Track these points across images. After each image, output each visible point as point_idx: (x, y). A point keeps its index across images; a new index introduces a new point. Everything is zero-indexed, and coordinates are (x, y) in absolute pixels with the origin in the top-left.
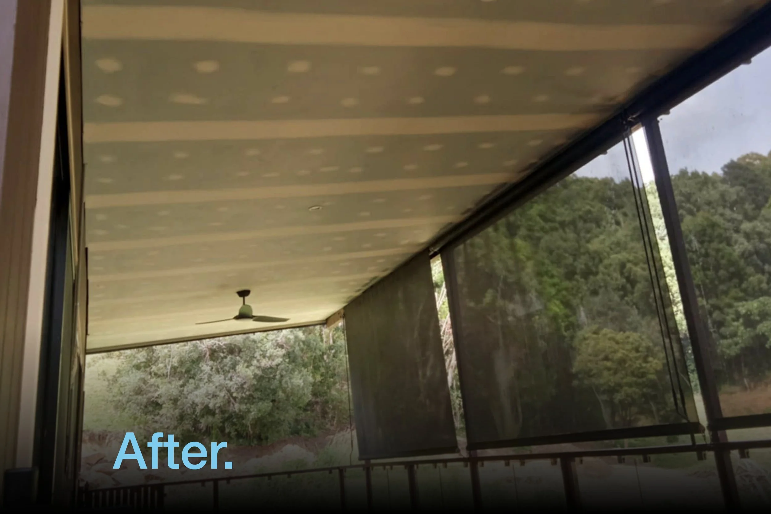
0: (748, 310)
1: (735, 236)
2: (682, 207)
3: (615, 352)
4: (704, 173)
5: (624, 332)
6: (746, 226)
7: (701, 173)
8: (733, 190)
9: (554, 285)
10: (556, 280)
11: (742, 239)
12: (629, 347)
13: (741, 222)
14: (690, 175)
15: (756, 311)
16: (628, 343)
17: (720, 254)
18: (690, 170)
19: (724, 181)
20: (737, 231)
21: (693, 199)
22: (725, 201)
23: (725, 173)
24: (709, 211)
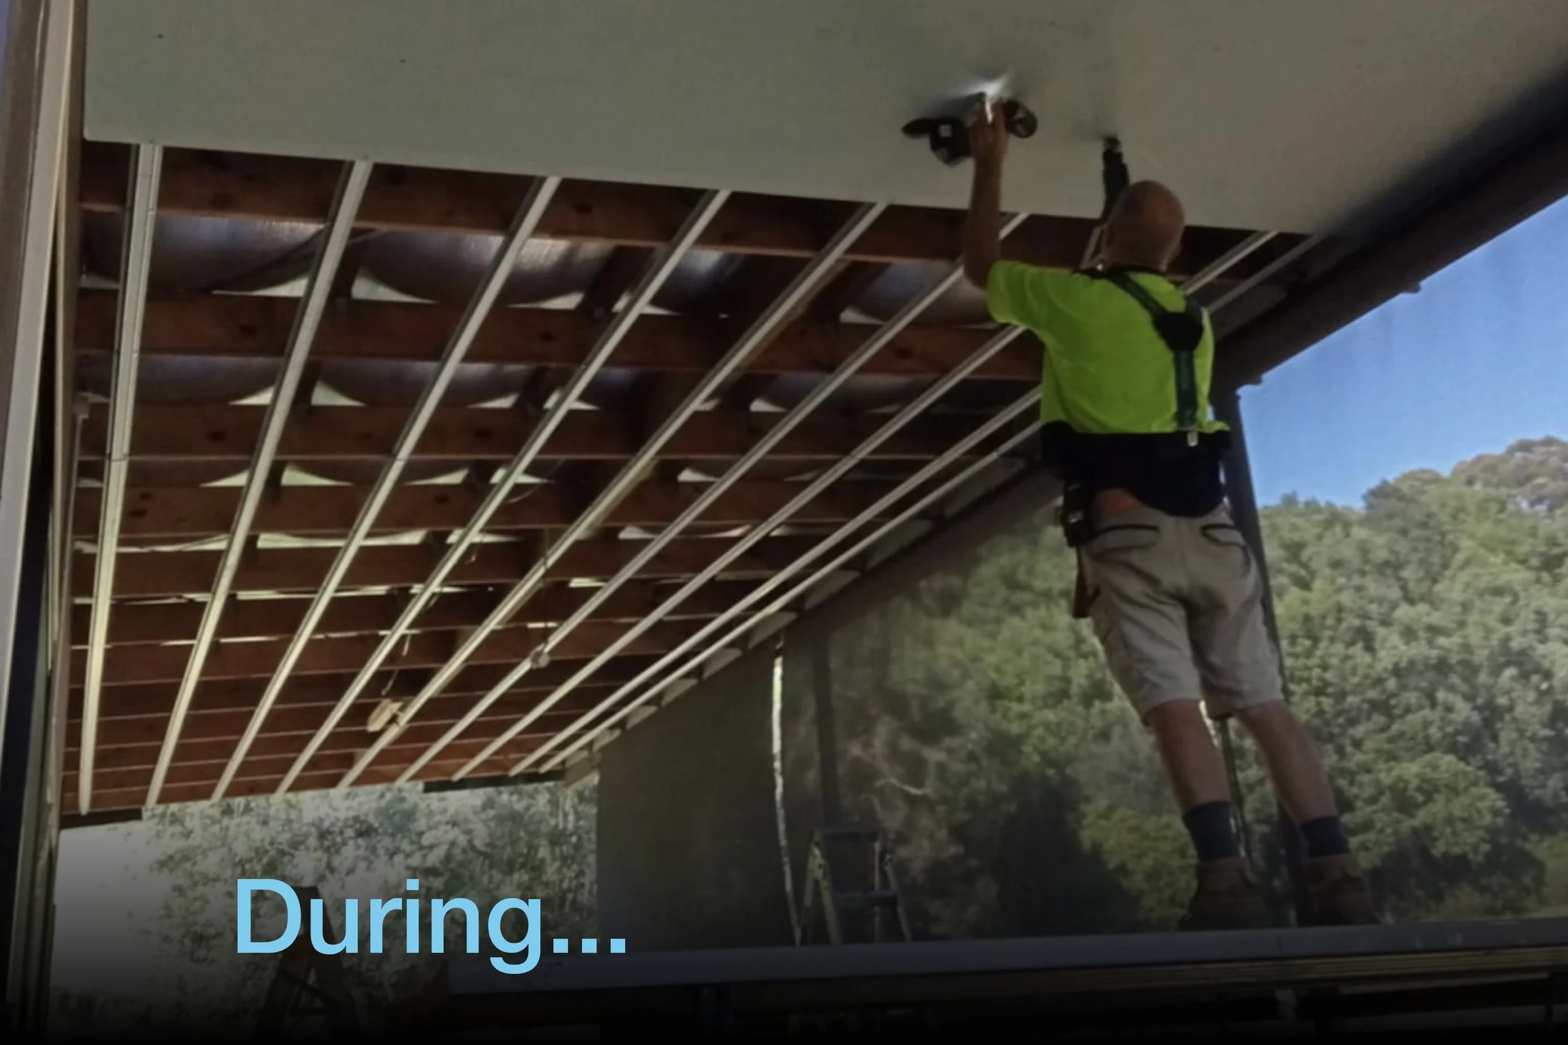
0: (1400, 779)
1: (1381, 631)
2: (1280, 571)
3: (1140, 856)
4: (1330, 505)
5: (1160, 815)
6: (1404, 612)
7: (1323, 504)
8: (1381, 540)
9: (1023, 716)
10: (1026, 707)
11: (1395, 639)
12: (1166, 846)
13: (1394, 606)
14: (1301, 506)
15: (1414, 783)
16: (1165, 838)
17: (1349, 664)
18: (1302, 498)
19: (1365, 521)
20: (1385, 623)
21: (1305, 555)
22: (1367, 561)
23: (1370, 506)
24: (1333, 581)
